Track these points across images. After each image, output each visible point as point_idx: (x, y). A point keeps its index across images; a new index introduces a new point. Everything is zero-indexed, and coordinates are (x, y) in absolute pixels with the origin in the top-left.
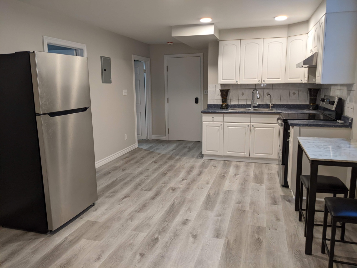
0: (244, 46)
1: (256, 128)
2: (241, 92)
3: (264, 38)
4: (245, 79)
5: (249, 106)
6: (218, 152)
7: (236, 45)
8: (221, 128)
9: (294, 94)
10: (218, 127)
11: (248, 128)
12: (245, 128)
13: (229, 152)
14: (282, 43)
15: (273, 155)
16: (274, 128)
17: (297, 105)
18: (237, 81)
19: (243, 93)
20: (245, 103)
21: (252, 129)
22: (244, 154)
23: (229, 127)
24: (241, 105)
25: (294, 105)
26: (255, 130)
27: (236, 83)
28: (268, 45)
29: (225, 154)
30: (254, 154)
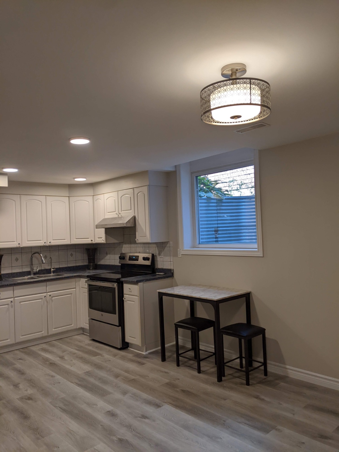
0: (25, 202)
1: (53, 298)
2: (14, 257)
3: (46, 196)
4: (28, 241)
5: (29, 273)
6: (9, 340)
7: (15, 201)
8: (11, 306)
9: (72, 255)
10: (7, 306)
11: (44, 300)
12: (41, 300)
13: (22, 336)
14: (65, 202)
15: (73, 325)
16: (71, 294)
17: (76, 266)
18: (19, 244)
19: (17, 258)
20: (20, 271)
21: (49, 300)
22: (42, 333)
23: (21, 303)
24: (17, 273)
25: (73, 267)
26: (52, 300)
27: (18, 246)
28: (51, 204)
29: (17, 341)
30: (53, 330)
